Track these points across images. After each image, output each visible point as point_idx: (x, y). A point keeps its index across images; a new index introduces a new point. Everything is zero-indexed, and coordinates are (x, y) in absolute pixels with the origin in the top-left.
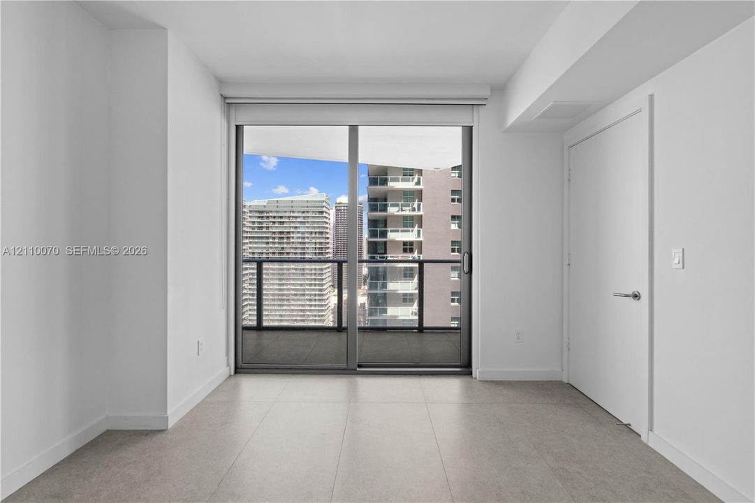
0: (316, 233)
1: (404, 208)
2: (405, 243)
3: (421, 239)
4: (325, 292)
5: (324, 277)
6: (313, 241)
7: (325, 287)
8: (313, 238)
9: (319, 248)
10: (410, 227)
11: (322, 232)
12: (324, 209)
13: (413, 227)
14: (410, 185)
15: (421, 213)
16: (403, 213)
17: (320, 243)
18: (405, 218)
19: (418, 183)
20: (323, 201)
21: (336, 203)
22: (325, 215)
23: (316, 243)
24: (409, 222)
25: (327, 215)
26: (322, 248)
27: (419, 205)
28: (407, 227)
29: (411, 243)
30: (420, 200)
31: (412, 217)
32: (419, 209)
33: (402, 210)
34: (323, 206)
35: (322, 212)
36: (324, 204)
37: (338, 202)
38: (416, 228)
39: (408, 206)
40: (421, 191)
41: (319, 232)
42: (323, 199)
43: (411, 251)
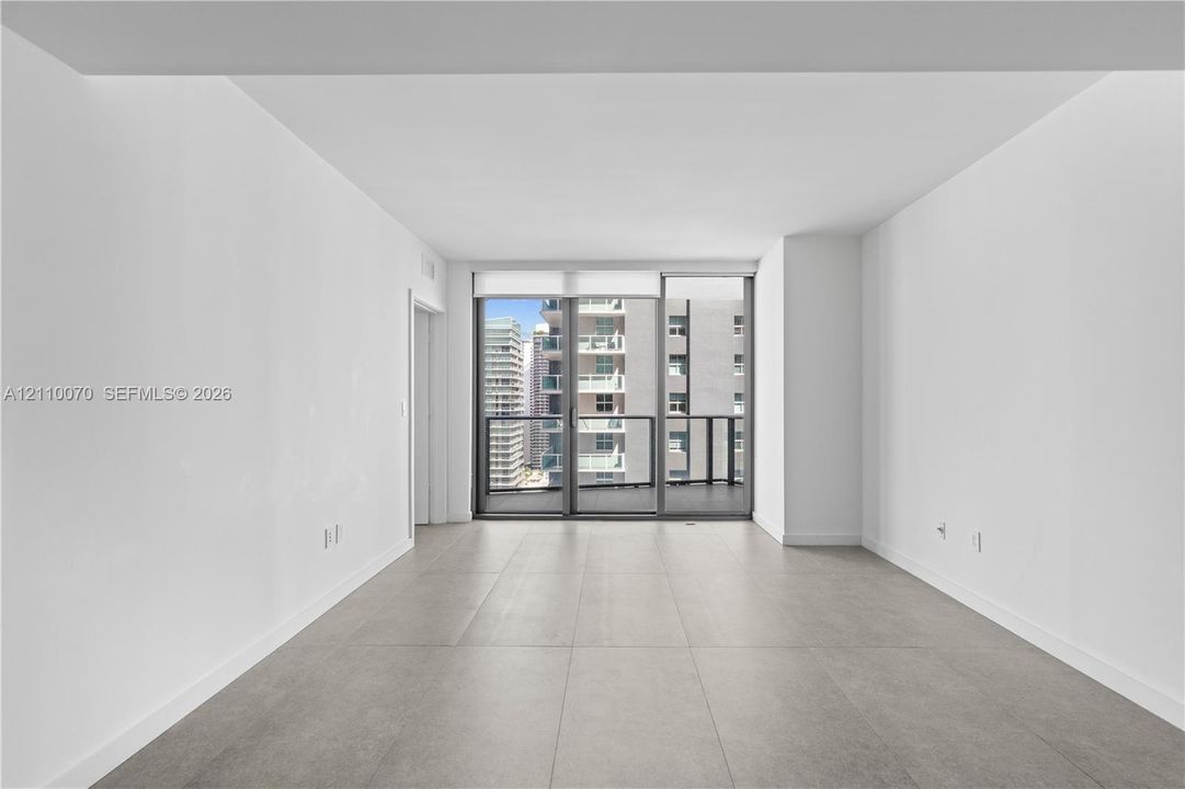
0: (497, 380)
1: (597, 344)
2: (600, 397)
3: (623, 391)
4: (511, 476)
5: (511, 451)
6: (494, 393)
7: (512, 467)
8: (494, 388)
9: (504, 405)
10: (607, 372)
11: (508, 380)
12: (511, 343)
13: (612, 372)
14: (606, 309)
15: (623, 351)
16: (597, 351)
17: (505, 397)
18: (599, 358)
19: (618, 306)
20: (509, 330)
21: (535, 333)
22: (511, 351)
23: (497, 397)
24: (606, 365)
25: (515, 353)
26: (508, 405)
27: (620, 339)
28: (602, 372)
29: (610, 397)
30: (622, 331)
31: (610, 358)
32: (620, 346)
33: (594, 347)
34: (509, 339)
35: (507, 348)
36: (511, 335)
37: (537, 331)
38: (616, 374)
39: (603, 340)
40: (622, 318)
41: (503, 380)
42: (510, 326)
43: (609, 408)
